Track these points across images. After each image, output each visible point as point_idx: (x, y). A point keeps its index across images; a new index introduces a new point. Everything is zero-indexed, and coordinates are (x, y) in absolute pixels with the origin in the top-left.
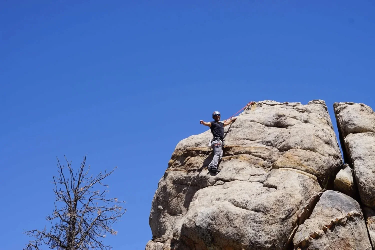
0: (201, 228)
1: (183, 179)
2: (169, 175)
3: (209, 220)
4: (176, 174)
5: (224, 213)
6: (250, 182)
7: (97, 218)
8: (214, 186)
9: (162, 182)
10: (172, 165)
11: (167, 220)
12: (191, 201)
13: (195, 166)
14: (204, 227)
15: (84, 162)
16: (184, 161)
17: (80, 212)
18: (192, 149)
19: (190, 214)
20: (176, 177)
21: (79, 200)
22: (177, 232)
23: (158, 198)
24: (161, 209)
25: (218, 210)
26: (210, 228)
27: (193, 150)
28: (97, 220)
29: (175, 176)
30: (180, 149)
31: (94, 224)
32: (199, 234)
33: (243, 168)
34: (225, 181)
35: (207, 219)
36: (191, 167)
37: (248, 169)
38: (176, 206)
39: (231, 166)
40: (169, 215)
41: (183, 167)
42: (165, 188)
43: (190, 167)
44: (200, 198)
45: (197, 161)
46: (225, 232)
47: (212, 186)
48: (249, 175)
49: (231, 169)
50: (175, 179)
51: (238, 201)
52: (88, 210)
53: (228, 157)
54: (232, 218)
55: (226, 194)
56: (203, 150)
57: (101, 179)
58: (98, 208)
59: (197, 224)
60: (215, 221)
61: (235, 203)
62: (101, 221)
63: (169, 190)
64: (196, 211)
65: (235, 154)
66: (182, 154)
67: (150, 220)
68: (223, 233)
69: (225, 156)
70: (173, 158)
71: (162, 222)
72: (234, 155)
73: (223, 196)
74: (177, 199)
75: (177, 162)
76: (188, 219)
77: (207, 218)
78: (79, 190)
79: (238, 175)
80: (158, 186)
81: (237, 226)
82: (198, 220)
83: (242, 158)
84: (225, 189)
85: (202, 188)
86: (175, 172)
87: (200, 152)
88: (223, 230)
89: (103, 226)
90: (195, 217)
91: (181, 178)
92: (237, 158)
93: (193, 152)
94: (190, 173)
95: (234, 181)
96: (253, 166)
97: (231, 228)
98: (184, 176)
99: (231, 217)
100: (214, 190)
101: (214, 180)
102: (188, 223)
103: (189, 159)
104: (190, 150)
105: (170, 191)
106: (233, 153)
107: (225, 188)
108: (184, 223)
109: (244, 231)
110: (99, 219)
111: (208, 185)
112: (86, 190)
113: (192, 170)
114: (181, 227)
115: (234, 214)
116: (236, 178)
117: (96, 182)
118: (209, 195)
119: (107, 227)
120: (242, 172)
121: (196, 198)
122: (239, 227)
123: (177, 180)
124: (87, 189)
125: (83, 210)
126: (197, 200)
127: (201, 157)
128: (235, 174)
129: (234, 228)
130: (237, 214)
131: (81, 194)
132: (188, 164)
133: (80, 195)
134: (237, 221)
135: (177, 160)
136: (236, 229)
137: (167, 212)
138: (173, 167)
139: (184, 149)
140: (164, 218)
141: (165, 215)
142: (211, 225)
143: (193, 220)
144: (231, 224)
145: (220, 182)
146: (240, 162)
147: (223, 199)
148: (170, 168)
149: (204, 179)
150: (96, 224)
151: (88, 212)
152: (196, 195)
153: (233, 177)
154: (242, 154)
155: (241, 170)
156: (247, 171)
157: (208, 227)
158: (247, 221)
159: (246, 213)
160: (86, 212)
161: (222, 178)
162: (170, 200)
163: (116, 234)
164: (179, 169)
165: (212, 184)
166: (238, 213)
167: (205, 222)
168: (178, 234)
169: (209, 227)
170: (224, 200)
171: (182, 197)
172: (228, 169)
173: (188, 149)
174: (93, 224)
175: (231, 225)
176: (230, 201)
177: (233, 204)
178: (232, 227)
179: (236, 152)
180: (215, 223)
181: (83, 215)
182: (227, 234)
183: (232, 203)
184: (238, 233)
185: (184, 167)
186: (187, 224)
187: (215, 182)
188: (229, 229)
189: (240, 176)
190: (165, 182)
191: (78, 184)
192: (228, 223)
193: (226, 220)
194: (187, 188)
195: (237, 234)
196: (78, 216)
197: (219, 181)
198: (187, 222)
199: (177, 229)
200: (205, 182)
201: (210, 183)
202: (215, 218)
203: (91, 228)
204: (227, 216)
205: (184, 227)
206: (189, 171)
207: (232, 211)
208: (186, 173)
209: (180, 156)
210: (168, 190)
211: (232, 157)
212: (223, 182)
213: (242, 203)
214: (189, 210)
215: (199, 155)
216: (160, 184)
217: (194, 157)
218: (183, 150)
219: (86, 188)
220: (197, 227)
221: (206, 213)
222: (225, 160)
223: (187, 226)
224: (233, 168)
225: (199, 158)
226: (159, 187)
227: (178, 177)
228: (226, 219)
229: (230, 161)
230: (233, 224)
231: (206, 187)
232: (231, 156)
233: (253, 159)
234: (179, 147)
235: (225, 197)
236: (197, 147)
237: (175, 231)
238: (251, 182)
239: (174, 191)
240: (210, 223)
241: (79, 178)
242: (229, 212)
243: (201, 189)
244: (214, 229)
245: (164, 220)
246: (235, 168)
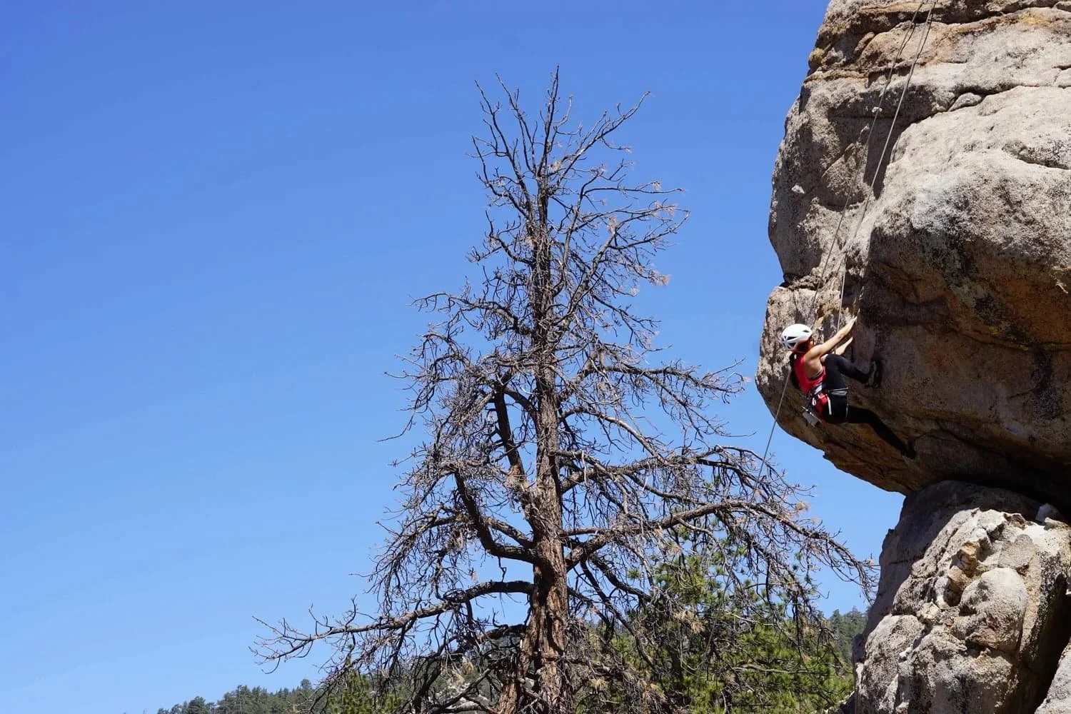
0: (928, 234)
1: (857, 101)
2: (815, 94)
3: (949, 209)
4: (835, 89)
5: (994, 184)
6: (1060, 86)
7: (609, 243)
8: (951, 111)
9: (797, 117)
10: (821, 65)
11: (820, 225)
12: (888, 163)
13: (889, 58)
14: (937, 230)
15: (555, 88)
16: (857, 49)
17: (559, 230)
18: (875, 10)
19: (892, 196)
20: (836, 96)
21: (553, 198)
22: (857, 253)
23: (787, 163)
24: (801, 194)
25: (974, 177)
26: (957, 231)
27: (881, 14)
28: (609, 249)
29: (832, 95)
30: (840, 15)
31: (603, 261)
32: (924, 252)
33: (1034, 50)
34: (983, 93)
35: (944, 208)
36: (877, 62)
37: (1051, 50)
38: (843, 181)
39: (998, 48)
40: (825, 209)
41: (852, 65)
42: (806, 131)
43: (874, 64)
44: (914, 150)
45: (896, 43)
46: (1002, 238)
47: (946, 111)
48: (1055, 67)
49: (999, 56)
50: (835, 105)
51: (1032, 147)
52: (581, 224)
53: (986, 21)
54: (1020, 198)
55: (992, 128)
56: (909, 10)
57: (606, 133)
58: (608, 213)
59: (915, 226)
60: (970, 210)
61: (1022, 153)
62: (619, 249)
63: (820, 138)
64: (909, 189)
65: (1006, 11)
66: (848, 29)
67: (772, 230)
68: (995, 243)
69: (975, 21)
70: (821, 43)
71: (806, 230)
72: (1005, 15)
73: (983, 138)
74: (846, 161)
75: (834, 54)
76: (886, 212)
77: (945, 203)
78: (551, 170)
79: (1023, 70)
80: (786, 130)
81: (1034, 220)
82: (917, 213)
83: (1029, 18)
84: (985, 115)
85: (917, 120)
86: (830, 83)
87: (902, 16)
88: (995, 234)
89: (628, 263)
90: (909, 206)
91: (851, 98)
92: (1013, 21)
93: (880, 18)
94: (877, 82)
95: (1012, 90)
96: (1064, 39)
97: (1018, 225)
98: (859, 92)
99: (1016, 194)
100: (954, 124)
101: (952, 95)
102: (889, 225)
103: (869, 40)
104: (872, 15)
105: (823, 139)
106: (999, 9)
107: (988, 113)
108: (877, 225)
109: (1056, 231)
110: (613, 244)
111: (933, 110)
112: (569, 168)
113: (881, 73)
114: (869, 237)
115: (1025, 186)
116: (1015, 80)
117: (595, 141)
118: (942, 141)
119: (640, 264)
120: (1033, 62)
121: (903, 152)
122: (1042, 220)
123: (838, 105)
124: (572, 164)
125: (568, 224)
126: (906, 157)
127: (904, 30)
128: (1013, 69)
129: (1026, 225)
130: (1032, 185)
131: (556, 180)
132: (867, 57)
133: (554, 182)
134: (1035, 203)
135: (833, 49)
136: (1033, 228)
137: (818, 200)
138: (824, 71)
139: (853, 14)
140: (811, 218)
141: (816, 211)
142: (957, 222)
143: (904, 213)
144: (1017, 214)
145: (970, 96)
146: (1025, 31)
147: (985, 145)
148: (815, 73)
149: (920, 94)
150: (606, 260)
151: (580, 227)
152: (900, 142)
153: (1006, 79)
154: (1028, 9)
155: (1029, 56)
156: (1046, 57)
157: (949, 230)
158: (1065, 202)
159: (1060, 178)
160: (577, 228)
161: (975, 84)
162: (825, 165)
163: (667, 282)
164: (843, 73)
165: (945, 107)
166: (1034, 181)
167: (940, 216)
168: (860, 259)
169: (953, 229)
170: (989, 148)
171: (860, 154)
172: (989, 57)
173: (864, 12)
174: (599, 262)
175: (1016, 218)
176: (1007, 147)
177: (1016, 156)
178: (1020, 221)
179: (1009, 3)
180: (969, 216)
181: (569, 238)
182: (1006, 244)
183: (1014, 153)
184: (1041, 239)
185: (857, 65)
186: (885, 229)
187: (956, 98)
188: (1012, 230)
189: (1028, 73)
190: (804, 115)
191: (545, 153)
192: (1008, 212)
193: (1002, 204)
194: (870, 126)
195: (1037, 240)
196: (555, 242)
197: (965, 95)
198: (885, 221)
199: (857, 244)
200: (924, 103)
201: (940, 103)
202: (966, 203)
203: (594, 273)
204: (1003, 191)
205: (877, 236)
206: (873, 77)
207: (1016, 176)
208: (866, 80)
209: (842, 34)
210: (816, 138)
211: (998, 21)
212: (977, 98)
213: (1042, 150)
214: (885, 188)
215: (897, 26)
216: (789, 122)
217: (885, 33)
218: (848, 16)
219: (569, 162)
220: (915, 232)
221: (941, 191)
222: (979, 31)
223: (887, 232)
224: (1004, 52)
225: (898, 34)
226: (789, 132)
227: (842, 96)
228: (1000, 202)
229: (993, 34)
230: (1024, 214)
231: (930, 117)
232: (994, 18)
233: (1062, 19)
234: (835, 9)
235: (990, 138)
236: (891, 4)
237: (850, 251)
238: (1064, 88)
239: (835, 139)
240: (954, 218)
241: (545, 136)
242: (1006, 181)
243: (913, 125)
244: (968, 234)
245: (813, 224)
246: (1010, 51)
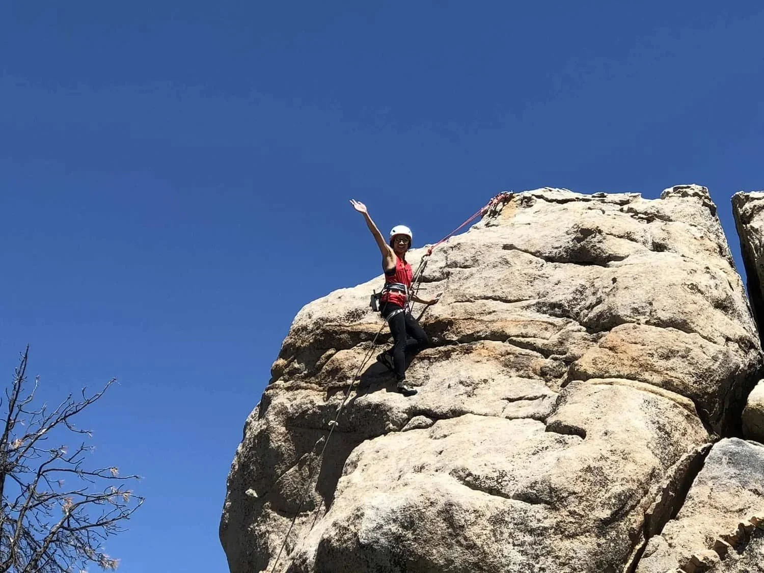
0: (374, 550)
1: (314, 412)
2: (275, 402)
3: (395, 527)
4: (295, 399)
5: (439, 507)
6: (507, 417)
7: (62, 523)
8: (403, 431)
9: (257, 423)
10: (283, 375)
11: (270, 529)
12: (340, 476)
13: (348, 374)
14: (382, 546)
15: (23, 367)
16: (318, 363)
17: (14, 507)
18: (338, 328)
19: (341, 511)
20: (295, 407)
21: (10, 475)
22: (305, 560)
23: (243, 466)
24: (255, 497)
25: (422, 499)
26: (401, 549)
27: (344, 332)
28: (61, 529)
29: (292, 405)
30: (304, 328)
31: (53, 541)
32: (368, 567)
33: (485, 381)
34: (435, 416)
35: (390, 527)
36: (336, 378)
37: (501, 382)
38: (295, 488)
39: (451, 375)
40: (276, 514)
41: (313, 378)
42: (264, 437)
43: (333, 379)
44: (365, 465)
45: (356, 360)
46: (443, 560)
47: (399, 431)
48: (503, 399)
49: (452, 383)
50: (293, 414)
51: (477, 474)
52: (36, 502)
53: (442, 348)
54: (462, 522)
55: (441, 452)
56: (371, 331)
57: (70, 415)
58: (63, 494)
59: (361, 540)
60: (415, 530)
61: (468, 479)
62: (72, 531)
63: (277, 445)
64: (358, 504)
65: (461, 341)
66: (311, 343)
67: (224, 530)
68: (436, 564)
69: (432, 348)
70: (284, 354)
71: (256, 532)
72: (460, 345)
73: (432, 461)
74: (300, 470)
75: (296, 365)
76: (335, 524)
77: (391, 522)
78: (11, 447)
79: (473, 399)
80: (245, 434)
81: (475, 544)
82: (364, 528)
83: (482, 350)
84: (435, 438)
85: (371, 437)
86: (291, 393)
87: (363, 336)
88: (438, 555)
89: (79, 545)
90: (358, 521)
91: (309, 409)
92: (468, 351)
93: (343, 336)
94: (335, 397)
95: (462, 417)
96: (513, 372)
97: (459, 549)
98: (317, 405)
99: (459, 518)
100: (406, 444)
101: (405, 415)
102: (336, 538)
103: (331, 355)
104: (336, 332)
105: (279, 447)
106: (455, 338)
107: (438, 437)
108: (326, 536)
109: (495, 557)
110: (66, 525)
111: (386, 429)
112: (29, 446)
113: (339, 388)
114: (316, 547)
115: (468, 511)
116: (466, 407)
117: (57, 422)
118: (392, 460)
119: (90, 547)
120: (483, 392)
121: (355, 467)
122: (482, 545)
123: (297, 415)
124: (32, 443)
125: (23, 502)
126: (357, 472)
127: (365, 349)
128: (465, 397)
129: (467, 549)
130: (475, 511)
131: (15, 457)
132: (327, 371)
133: (13, 459)
134: (476, 529)
135: (296, 360)
136: (473, 552)
137: (270, 505)
138: (286, 381)
139: (317, 329)
140: (261, 522)
141: (267, 516)
142: (402, 541)
143: (352, 527)
144: (459, 538)
145: (422, 419)
146: (479, 362)
147: (433, 468)
148: (277, 383)
149: (375, 413)
150: (58, 540)
151: (34, 506)
152: (353, 456)
153: (458, 405)
154: (482, 341)
155: (479, 385)
156: (496, 388)
157: (393, 547)
158: (505, 530)
159: (502, 507)
160: (31, 507)
161: (428, 408)
162: (279, 471)
163: (116, 566)
164: (303, 384)
165: (397, 427)
166: (477, 508)
167: (385, 534)
168: (306, 568)
169: (398, 548)
170: (437, 471)
171: (314, 464)
172: (442, 383)
173: (328, 328)
174: (50, 542)
175: (458, 542)
176: (454, 472)
177: (462, 482)
178: (461, 545)
179: (464, 334)
180: (414, 537)
181: (22, 516)
182: (447, 566)
183: (460, 478)
184: (481, 564)
185: (317, 378)
186: (333, 541)
187: (409, 419)
188: (454, 553)
189: (478, 402)
190: (263, 421)
191: (7, 429)
192: (450, 535)
193: (445, 527)
194: (326, 439)
195: (476, 565)
196: (8, 519)
197: (417, 417)
198: (333, 533)
199: (305, 553)
200: (379, 422)
201: (394, 423)
202: (412, 523)
203: (44, 553)
204: (447, 513)
205: (324, 545)
206: (332, 391)
207: (461, 501)
208: (324, 394)
209: (305, 347)
210: (273, 445)
211: (454, 350)
212: (429, 421)
213: (487, 478)
214: (335, 500)
215: (359, 345)
216: (248, 427)
217: (346, 351)
218: (312, 331)
219: (30, 440)
220: (361, 547)
221: (389, 510)
222: (435, 358)
223: (335, 545)
224: (458, 380)
225: (359, 353)
226: (247, 436)
227: (301, 407)
228: (444, 525)
229: (447, 361)
230: (466, 539)
231: (383, 435)
232: (450, 347)
233: (513, 354)
234: (300, 323)
235: (438, 462)
236: (354, 323)
237: (297, 559)
238: (511, 419)
239: (291, 447)
240: (399, 537)
241: (9, 413)
242: (451, 505)
243: (367, 442)
244: (412, 553)
245: (263, 528)
246: (462, 379)
